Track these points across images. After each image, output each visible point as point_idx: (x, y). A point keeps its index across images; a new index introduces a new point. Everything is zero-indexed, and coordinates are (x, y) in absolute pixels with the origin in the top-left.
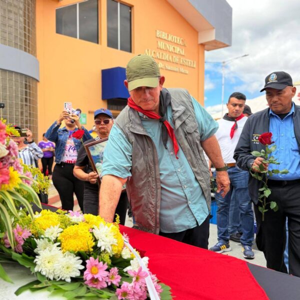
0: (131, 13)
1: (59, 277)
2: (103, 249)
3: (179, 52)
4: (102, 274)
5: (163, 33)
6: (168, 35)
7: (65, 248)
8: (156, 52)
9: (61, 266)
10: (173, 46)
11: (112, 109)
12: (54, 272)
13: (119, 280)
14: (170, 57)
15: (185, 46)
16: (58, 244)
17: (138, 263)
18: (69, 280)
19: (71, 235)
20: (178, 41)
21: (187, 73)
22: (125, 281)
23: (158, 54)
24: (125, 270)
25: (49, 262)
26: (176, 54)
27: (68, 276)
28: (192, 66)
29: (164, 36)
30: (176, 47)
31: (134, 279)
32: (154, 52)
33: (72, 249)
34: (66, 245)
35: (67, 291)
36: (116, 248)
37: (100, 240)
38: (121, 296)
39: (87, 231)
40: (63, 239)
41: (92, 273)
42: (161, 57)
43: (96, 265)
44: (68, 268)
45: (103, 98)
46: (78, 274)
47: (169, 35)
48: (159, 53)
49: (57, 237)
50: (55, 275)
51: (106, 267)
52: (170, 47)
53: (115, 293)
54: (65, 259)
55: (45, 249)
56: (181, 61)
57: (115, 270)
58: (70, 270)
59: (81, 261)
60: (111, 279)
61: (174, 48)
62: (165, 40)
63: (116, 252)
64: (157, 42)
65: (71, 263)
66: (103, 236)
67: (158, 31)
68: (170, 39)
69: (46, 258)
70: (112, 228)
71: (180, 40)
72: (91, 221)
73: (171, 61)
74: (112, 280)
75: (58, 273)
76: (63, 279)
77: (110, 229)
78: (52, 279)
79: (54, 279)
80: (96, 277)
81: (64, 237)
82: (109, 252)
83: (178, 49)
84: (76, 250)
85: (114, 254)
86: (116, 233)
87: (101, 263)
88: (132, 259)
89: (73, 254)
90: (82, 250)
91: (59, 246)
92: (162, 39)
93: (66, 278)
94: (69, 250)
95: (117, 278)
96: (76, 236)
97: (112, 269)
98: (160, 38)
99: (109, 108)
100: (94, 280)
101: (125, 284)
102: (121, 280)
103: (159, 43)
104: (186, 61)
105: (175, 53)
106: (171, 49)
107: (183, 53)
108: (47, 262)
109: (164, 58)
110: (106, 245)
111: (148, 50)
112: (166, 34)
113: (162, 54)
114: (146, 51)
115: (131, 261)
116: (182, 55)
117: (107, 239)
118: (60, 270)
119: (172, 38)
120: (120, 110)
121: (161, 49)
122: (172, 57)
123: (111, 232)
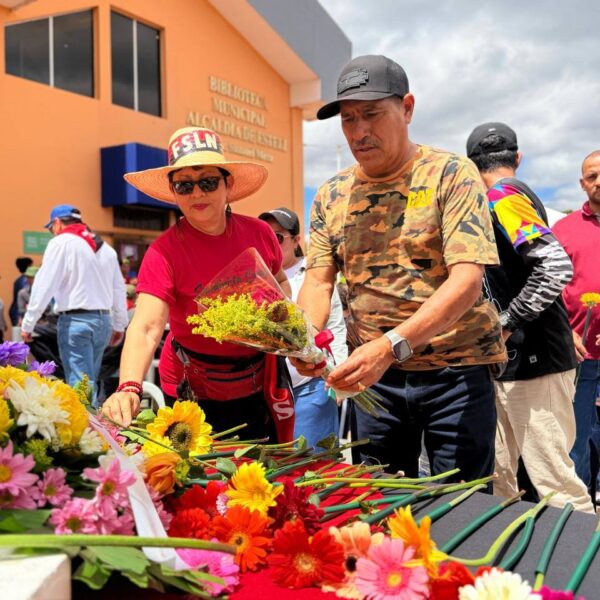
2: (31, 430)
3: (255, 120)
4: (19, 482)
5: (223, 82)
6: (233, 88)
8: (209, 117)
10: (243, 110)
11: (123, 226)
14: (238, 130)
15: (264, 108)
20: (253, 99)
21: (272, 160)
23: (214, 122)
26: (249, 123)
28: (280, 147)
29: (225, 88)
30: (248, 111)
31: (99, 489)
32: (207, 119)
36: (70, 433)
37: (25, 412)
42: (220, 128)
43: (5, 462)
45: (105, 204)
47: (236, 88)
48: (216, 121)
51: (31, 464)
52: (236, 109)
56: (260, 138)
57: (58, 473)
61: (245, 113)
62: (227, 96)
63: (68, 442)
64: (212, 99)
66: (34, 403)
67: (212, 78)
68: (237, 95)
70: (58, 388)
71: (255, 98)
73: (240, 136)
74: (49, 497)
77: (53, 390)
83: (253, 115)
85: (62, 445)
87: (20, 455)
92: (220, 94)
95: (63, 492)
97: (51, 470)
98: (216, 92)
99: (116, 224)
102: (71, 494)
103: (216, 100)
104: (268, 139)
105: (247, 122)
106: (240, 114)
107: (262, 122)
109: (225, 131)
110: (42, 423)
111: (194, 114)
112: (229, 85)
113: (223, 123)
114: (191, 115)
116: (261, 127)
117: (45, 411)
119: (241, 93)
120: (140, 228)
121: (218, 112)
122: (242, 129)
123: (55, 397)
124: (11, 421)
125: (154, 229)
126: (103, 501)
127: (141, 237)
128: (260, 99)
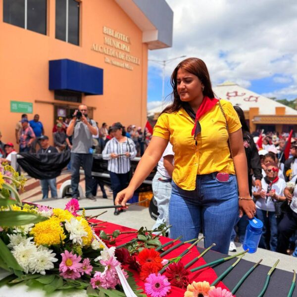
0: (79, 8)
1: (34, 270)
2: (75, 241)
3: (125, 49)
4: (76, 266)
5: (110, 30)
6: (114, 32)
7: (38, 241)
8: (102, 47)
9: (36, 260)
10: (119, 43)
11: (59, 99)
12: (28, 266)
13: (91, 270)
14: (117, 53)
15: (129, 43)
16: (32, 238)
17: (107, 252)
18: (44, 273)
19: (44, 229)
20: (124, 38)
21: (132, 69)
22: (97, 271)
23: (105, 49)
24: (96, 260)
25: (23, 256)
26: (122, 50)
27: (43, 269)
28: (136, 62)
29: (111, 32)
30: (122, 45)
31: (106, 268)
32: (101, 48)
33: (45, 243)
34: (39, 239)
35: (46, 284)
36: (87, 240)
37: (72, 233)
38: (95, 285)
39: (58, 225)
40: (36, 233)
41: (67, 265)
42: (107, 52)
43: (70, 258)
44: (42, 261)
45: (51, 88)
46: (52, 267)
47: (116, 32)
48: (106, 49)
49: (29, 232)
50: (30, 269)
51: (80, 259)
52: (116, 43)
53: (89, 283)
54: (39, 252)
55: (19, 243)
56: (127, 58)
57: (87, 260)
58: (44, 263)
59: (55, 254)
60: (84, 269)
61: (120, 45)
62: (111, 36)
63: (86, 244)
64: (104, 38)
65: (46, 256)
66: (75, 229)
67: (105, 28)
68: (116, 36)
69: (20, 253)
70: (82, 222)
71: (125, 37)
72: (60, 215)
73: (117, 56)
74: (85, 271)
75: (32, 266)
76: (38, 272)
77: (80, 223)
78: (27, 272)
79: (29, 273)
80: (71, 269)
81: (36, 231)
82: (81, 244)
83: (124, 46)
84: (49, 243)
85: (84, 245)
86: (86, 226)
87: (75, 255)
88: (102, 250)
89: (46, 248)
90: (55, 243)
91: (32, 240)
92: (108, 35)
93: (41, 271)
94: (41, 244)
95: (89, 268)
96: (48, 230)
97: (85, 260)
98: (106, 34)
99: (56, 98)
100: (69, 272)
101: (97, 274)
102: (93, 269)
103: (106, 38)
104: (131, 58)
105: (121, 50)
106: (118, 46)
107: (128, 50)
108: (21, 256)
109: (110, 54)
110: (78, 237)
111: (95, 45)
112: (113, 31)
113: (109, 50)
114: (94, 45)
115: (101, 252)
116: (128, 53)
117: (79, 232)
118: (35, 263)
119: (118, 35)
120: (67, 100)
121: (107, 45)
122: (118, 53)
123: (82, 226)
124: (65, 237)
125: (74, 101)
126: (107, 273)
127: (68, 105)
128: (128, 38)
